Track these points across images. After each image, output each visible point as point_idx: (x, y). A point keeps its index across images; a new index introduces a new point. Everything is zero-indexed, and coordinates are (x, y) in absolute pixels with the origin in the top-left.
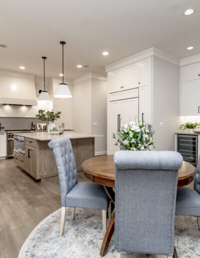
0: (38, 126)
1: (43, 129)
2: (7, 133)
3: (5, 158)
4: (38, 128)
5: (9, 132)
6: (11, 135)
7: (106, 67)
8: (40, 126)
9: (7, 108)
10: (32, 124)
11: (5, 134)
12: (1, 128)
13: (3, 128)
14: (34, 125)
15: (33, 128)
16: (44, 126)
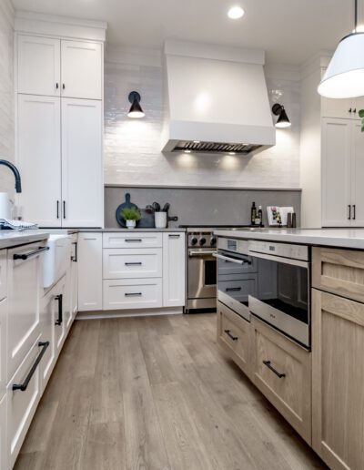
0: (270, 216)
1: (284, 222)
2: (188, 234)
3: (181, 312)
4: (272, 222)
5: (189, 230)
6: (200, 237)
8: (275, 214)
9: (186, 159)
10: (254, 208)
11: (183, 235)
12: (169, 219)
13: (175, 219)
14: (260, 211)
15: (258, 221)
16: (289, 214)
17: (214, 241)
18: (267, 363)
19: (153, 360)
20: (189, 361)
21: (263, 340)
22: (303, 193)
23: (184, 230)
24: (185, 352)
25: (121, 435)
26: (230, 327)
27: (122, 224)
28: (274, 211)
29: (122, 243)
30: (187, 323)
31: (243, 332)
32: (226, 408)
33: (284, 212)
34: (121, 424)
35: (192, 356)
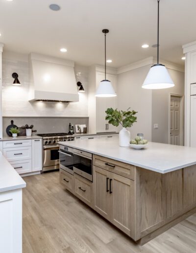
0: (77, 129)
1: (82, 131)
3: (40, 173)
4: (77, 131)
5: (44, 138)
6: (49, 141)
7: (183, 47)
9: (40, 104)
10: (70, 125)
11: (41, 140)
12: (32, 131)
13: (35, 131)
14: (73, 127)
15: (72, 131)
16: (84, 128)
17: (55, 142)
18: (80, 188)
19: (35, 194)
20: (49, 192)
21: (78, 181)
22: (89, 119)
23: (41, 137)
24: (46, 189)
25: (33, 220)
26: (65, 177)
27: (10, 135)
28: (78, 127)
29: (13, 145)
30: (44, 177)
31: (71, 179)
32: (66, 205)
33: (82, 127)
34: (31, 217)
35: (50, 190)
